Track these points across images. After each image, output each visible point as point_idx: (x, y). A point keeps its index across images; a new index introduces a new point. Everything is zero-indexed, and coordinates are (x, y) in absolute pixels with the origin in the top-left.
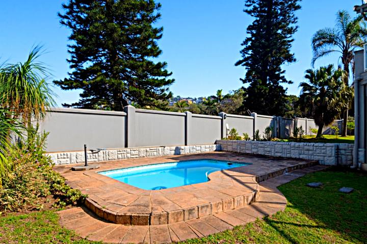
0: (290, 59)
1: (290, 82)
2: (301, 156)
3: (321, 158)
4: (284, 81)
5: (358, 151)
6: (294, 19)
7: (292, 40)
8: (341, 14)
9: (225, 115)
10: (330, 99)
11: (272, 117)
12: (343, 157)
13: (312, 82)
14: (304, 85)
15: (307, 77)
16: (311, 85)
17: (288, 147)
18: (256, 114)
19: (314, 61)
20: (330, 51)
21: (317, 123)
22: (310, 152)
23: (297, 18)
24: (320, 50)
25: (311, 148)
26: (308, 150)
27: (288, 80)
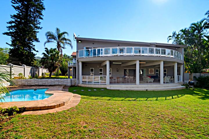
0: (37, 40)
1: (37, 51)
2: (59, 84)
3: (66, 84)
4: (35, 50)
5: (77, 81)
6: (39, 23)
7: (38, 32)
8: (57, 29)
9: (12, 65)
10: (56, 62)
11: (31, 67)
12: (73, 83)
13: (48, 53)
14: (44, 54)
15: (46, 51)
16: (48, 55)
17: (54, 81)
18: (25, 65)
19: (45, 43)
20: (52, 42)
21: (50, 71)
22: (63, 82)
23: (40, 23)
24: (50, 40)
25: (63, 81)
26: (62, 81)
27: (36, 50)
